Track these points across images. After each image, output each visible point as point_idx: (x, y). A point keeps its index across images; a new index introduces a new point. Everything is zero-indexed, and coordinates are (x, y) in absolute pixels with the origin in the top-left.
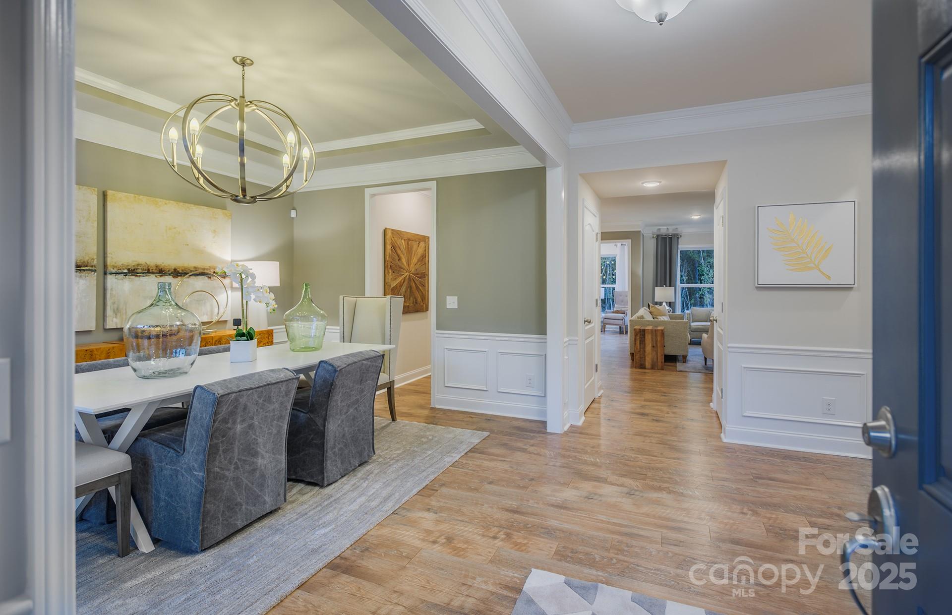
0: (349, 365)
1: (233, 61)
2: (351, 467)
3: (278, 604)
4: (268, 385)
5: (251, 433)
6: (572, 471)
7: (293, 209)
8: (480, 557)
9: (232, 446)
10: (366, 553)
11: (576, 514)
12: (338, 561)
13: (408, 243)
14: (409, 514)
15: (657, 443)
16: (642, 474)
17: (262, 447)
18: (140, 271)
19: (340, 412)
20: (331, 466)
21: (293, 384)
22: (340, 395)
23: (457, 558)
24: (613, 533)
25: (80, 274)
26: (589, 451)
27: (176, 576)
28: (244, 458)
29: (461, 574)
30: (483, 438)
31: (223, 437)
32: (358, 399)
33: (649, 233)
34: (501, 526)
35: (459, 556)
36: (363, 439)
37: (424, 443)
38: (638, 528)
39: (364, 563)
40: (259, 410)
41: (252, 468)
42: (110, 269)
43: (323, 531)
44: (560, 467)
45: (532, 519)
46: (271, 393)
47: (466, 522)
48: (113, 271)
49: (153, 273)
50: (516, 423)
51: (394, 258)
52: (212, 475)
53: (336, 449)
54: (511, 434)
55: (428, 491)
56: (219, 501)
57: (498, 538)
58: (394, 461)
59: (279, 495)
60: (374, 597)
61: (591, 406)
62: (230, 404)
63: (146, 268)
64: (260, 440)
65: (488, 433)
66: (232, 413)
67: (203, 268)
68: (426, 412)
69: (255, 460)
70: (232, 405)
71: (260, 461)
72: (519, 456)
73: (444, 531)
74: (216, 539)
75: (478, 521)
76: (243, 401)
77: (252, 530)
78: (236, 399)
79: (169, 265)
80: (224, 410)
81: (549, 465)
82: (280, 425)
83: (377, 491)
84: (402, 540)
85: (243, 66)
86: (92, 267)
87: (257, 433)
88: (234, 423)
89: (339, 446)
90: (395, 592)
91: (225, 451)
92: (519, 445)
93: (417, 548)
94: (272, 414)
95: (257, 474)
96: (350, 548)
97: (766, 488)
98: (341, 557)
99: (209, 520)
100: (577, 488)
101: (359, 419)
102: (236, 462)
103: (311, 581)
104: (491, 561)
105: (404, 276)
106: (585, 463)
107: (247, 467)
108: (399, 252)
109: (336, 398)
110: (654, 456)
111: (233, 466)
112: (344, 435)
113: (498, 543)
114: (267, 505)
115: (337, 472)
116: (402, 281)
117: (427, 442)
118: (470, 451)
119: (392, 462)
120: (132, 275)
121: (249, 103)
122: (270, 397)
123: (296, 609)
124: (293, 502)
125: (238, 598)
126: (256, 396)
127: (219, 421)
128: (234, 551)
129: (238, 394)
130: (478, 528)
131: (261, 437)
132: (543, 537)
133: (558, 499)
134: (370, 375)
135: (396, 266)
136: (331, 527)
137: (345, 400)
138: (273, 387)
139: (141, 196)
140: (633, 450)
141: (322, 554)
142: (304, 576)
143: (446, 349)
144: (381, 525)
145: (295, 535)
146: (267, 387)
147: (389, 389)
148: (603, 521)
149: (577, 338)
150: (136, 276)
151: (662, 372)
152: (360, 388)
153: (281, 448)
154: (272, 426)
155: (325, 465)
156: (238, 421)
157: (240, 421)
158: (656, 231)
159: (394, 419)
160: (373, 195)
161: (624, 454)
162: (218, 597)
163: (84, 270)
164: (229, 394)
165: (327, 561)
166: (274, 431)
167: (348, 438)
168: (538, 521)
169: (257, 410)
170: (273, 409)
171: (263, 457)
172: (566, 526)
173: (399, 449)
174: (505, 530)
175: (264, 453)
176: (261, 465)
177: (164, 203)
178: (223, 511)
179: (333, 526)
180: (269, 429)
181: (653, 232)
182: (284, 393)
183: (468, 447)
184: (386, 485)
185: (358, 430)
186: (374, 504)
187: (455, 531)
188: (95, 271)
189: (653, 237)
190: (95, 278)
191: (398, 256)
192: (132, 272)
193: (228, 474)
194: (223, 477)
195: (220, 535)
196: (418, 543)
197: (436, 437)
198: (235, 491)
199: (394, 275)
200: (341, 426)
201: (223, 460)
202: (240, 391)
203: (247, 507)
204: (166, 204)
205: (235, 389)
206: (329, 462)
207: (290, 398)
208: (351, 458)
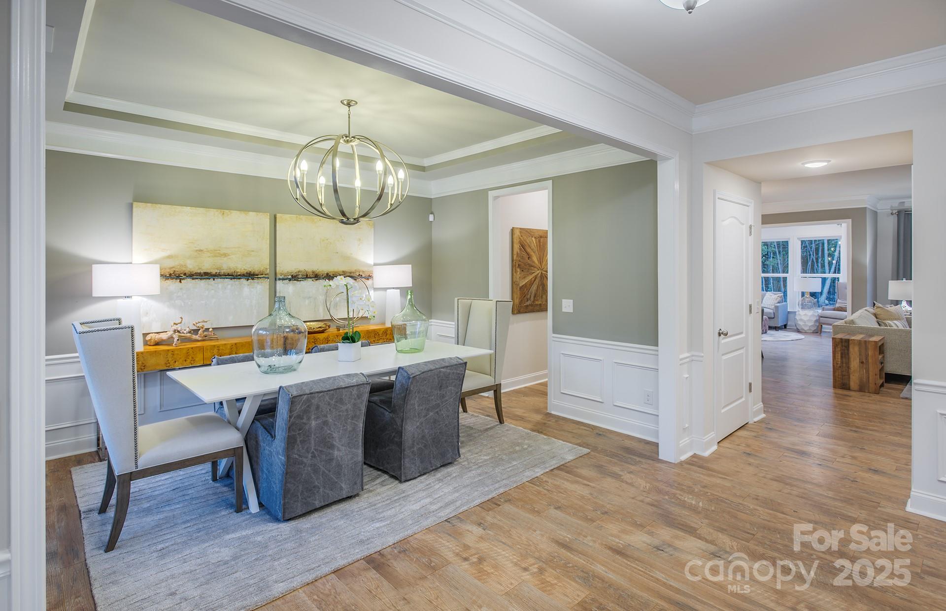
0: (423, 373)
1: (341, 104)
2: (432, 467)
3: (312, 582)
4: (339, 389)
5: (326, 428)
6: (660, 512)
7: (431, 214)
8: (499, 586)
9: (309, 438)
10: (402, 555)
11: (632, 565)
12: (376, 556)
13: (539, 241)
14: (459, 525)
15: (797, 496)
16: (748, 533)
17: (337, 441)
18: (300, 276)
19: (418, 415)
20: (409, 464)
21: (364, 389)
22: (417, 399)
23: (478, 581)
24: (662, 597)
25: (258, 281)
26: (696, 490)
27: (259, 538)
28: (321, 449)
29: (471, 599)
30: (580, 455)
31: (300, 430)
32: (439, 404)
33: (884, 208)
34: (539, 559)
35: (480, 580)
36: (446, 442)
37: (516, 452)
38: (698, 600)
39: (395, 564)
40: (332, 409)
41: (328, 458)
42: (279, 276)
43: (378, 525)
44: (648, 504)
45: (577, 559)
46: (342, 396)
47: (508, 546)
48: (281, 277)
49: (310, 278)
50: (627, 443)
51: (523, 257)
52: (292, 461)
53: (415, 449)
54: (613, 455)
55: (492, 504)
56: (299, 482)
57: (529, 571)
58: (476, 466)
59: (356, 483)
60: (384, 599)
61: (735, 433)
62: (303, 403)
63: (305, 274)
64: (335, 435)
65: (589, 451)
66: (306, 411)
67: (350, 271)
68: (538, 418)
69: (331, 451)
70: (305, 405)
71: (336, 453)
72: (609, 483)
73: (481, 550)
74: (296, 513)
75: (519, 547)
76: (315, 401)
77: (328, 511)
78: (308, 400)
79: (323, 271)
80: (298, 408)
81: (636, 500)
82: (354, 423)
83: (445, 495)
84: (439, 550)
85: (349, 107)
86: (266, 275)
87: (332, 429)
88: (309, 419)
89: (418, 446)
90: (404, 599)
91: (303, 442)
92: (616, 469)
93: (447, 560)
94: (346, 414)
95: (334, 464)
96: (392, 546)
97: (932, 591)
98: (380, 553)
99: (289, 496)
100: (651, 534)
101: (441, 423)
102: (313, 451)
103: (346, 569)
104: (507, 594)
105: (535, 274)
106: (683, 505)
107: (324, 457)
108: (529, 250)
109: (412, 402)
110: (783, 513)
111: (310, 455)
112: (423, 436)
113: (526, 576)
114: (344, 492)
115: (416, 470)
116: (533, 279)
117: (520, 451)
118: (558, 468)
119: (474, 467)
120: (295, 280)
121: (353, 139)
122: (341, 399)
123: (322, 591)
124: (371, 491)
125: (288, 569)
126: (327, 398)
127: (294, 418)
128: (307, 526)
129: (309, 395)
130: (515, 555)
131: (336, 432)
132: (576, 582)
133: (621, 542)
134: (451, 381)
135: (525, 265)
136: (387, 523)
137: (423, 404)
138: (344, 390)
139: (302, 216)
140: (757, 499)
141: (366, 547)
142: (341, 563)
143: (563, 354)
144: (430, 531)
145: (356, 523)
146: (338, 390)
147: (495, 392)
148: (657, 581)
149: (703, 355)
150: (298, 280)
151: (877, 397)
152: (440, 394)
153: (357, 443)
154: (346, 423)
155: (402, 462)
156: (313, 417)
157: (315, 418)
158: (897, 205)
159: (501, 421)
160: (496, 198)
161: (741, 502)
162: (276, 563)
163: (260, 278)
164: (302, 395)
165: (366, 553)
166: (349, 428)
167: (428, 440)
168: (583, 562)
169: (330, 410)
170: (347, 409)
171: (339, 450)
172: (610, 576)
173: (489, 454)
174: (541, 564)
175: (340, 446)
176: (337, 456)
177: (318, 220)
178: (302, 491)
179: (389, 522)
180: (344, 426)
181: (892, 207)
182: (356, 396)
183: (556, 463)
184: (456, 490)
185: (440, 433)
186: (434, 507)
187: (491, 553)
188: (268, 278)
189: (892, 214)
190: (268, 283)
191: (528, 254)
192: (295, 278)
193: (306, 461)
194: (302, 463)
195: (299, 512)
196: (450, 556)
197: (531, 446)
198: (313, 476)
199: (522, 274)
200: (420, 428)
201: (301, 449)
202: (311, 393)
203: (325, 490)
204: (320, 220)
205: (308, 392)
206: (407, 460)
207: (363, 401)
208: (432, 459)
